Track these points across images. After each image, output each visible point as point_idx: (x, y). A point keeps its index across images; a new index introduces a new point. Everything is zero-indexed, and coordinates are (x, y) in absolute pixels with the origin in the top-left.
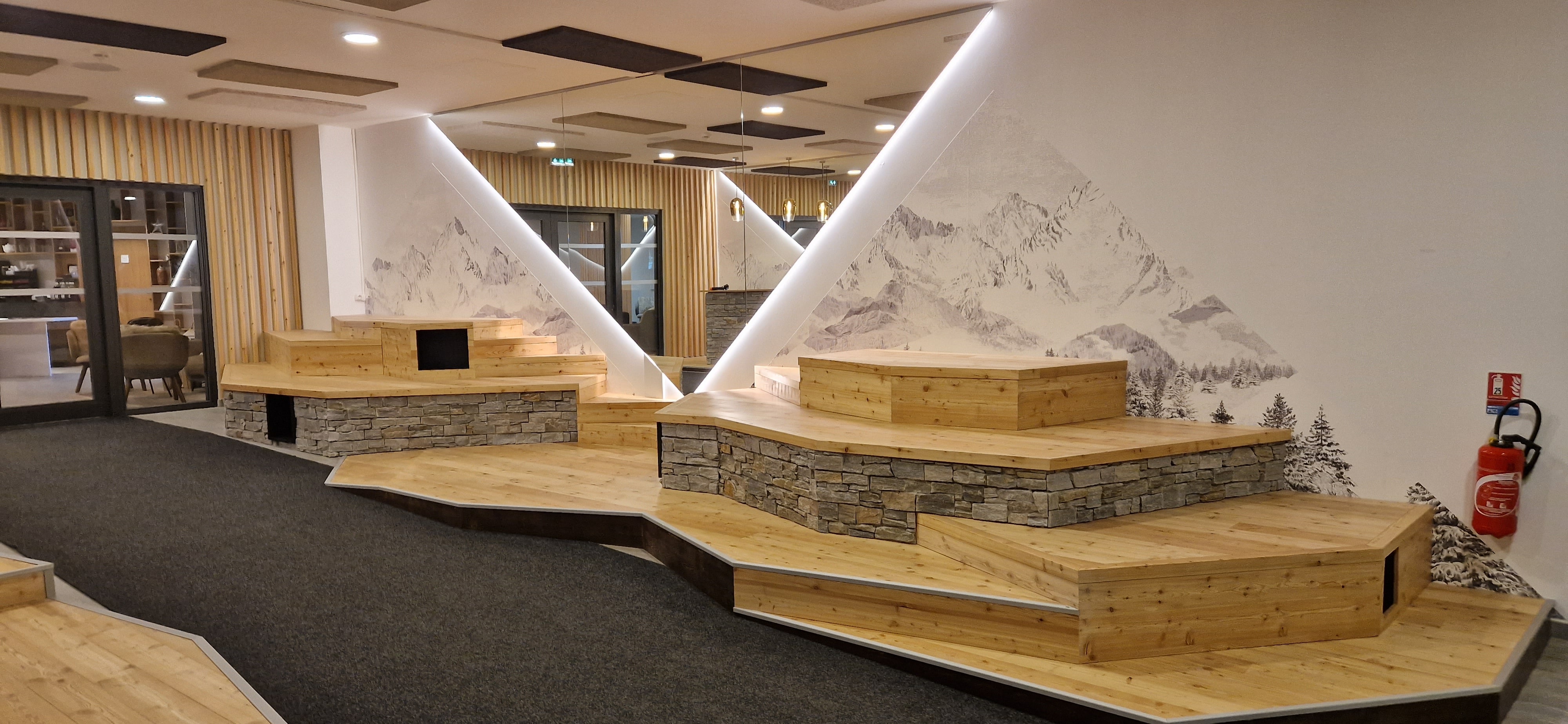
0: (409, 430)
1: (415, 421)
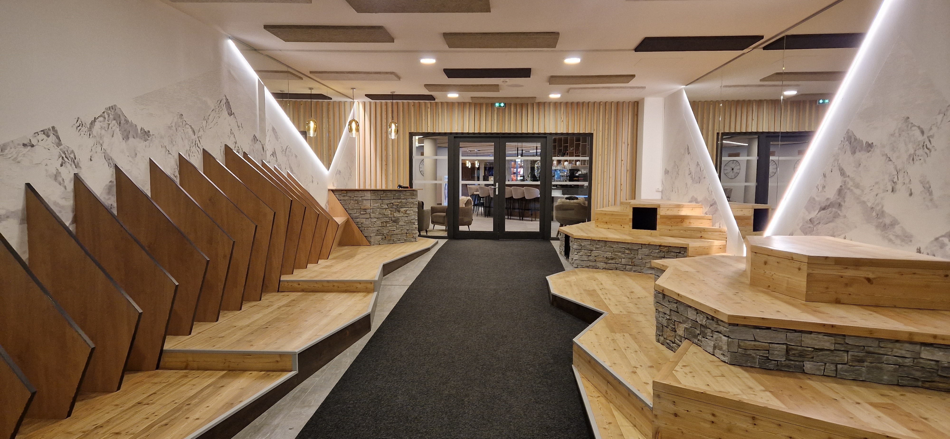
0: (606, 259)
1: (609, 255)
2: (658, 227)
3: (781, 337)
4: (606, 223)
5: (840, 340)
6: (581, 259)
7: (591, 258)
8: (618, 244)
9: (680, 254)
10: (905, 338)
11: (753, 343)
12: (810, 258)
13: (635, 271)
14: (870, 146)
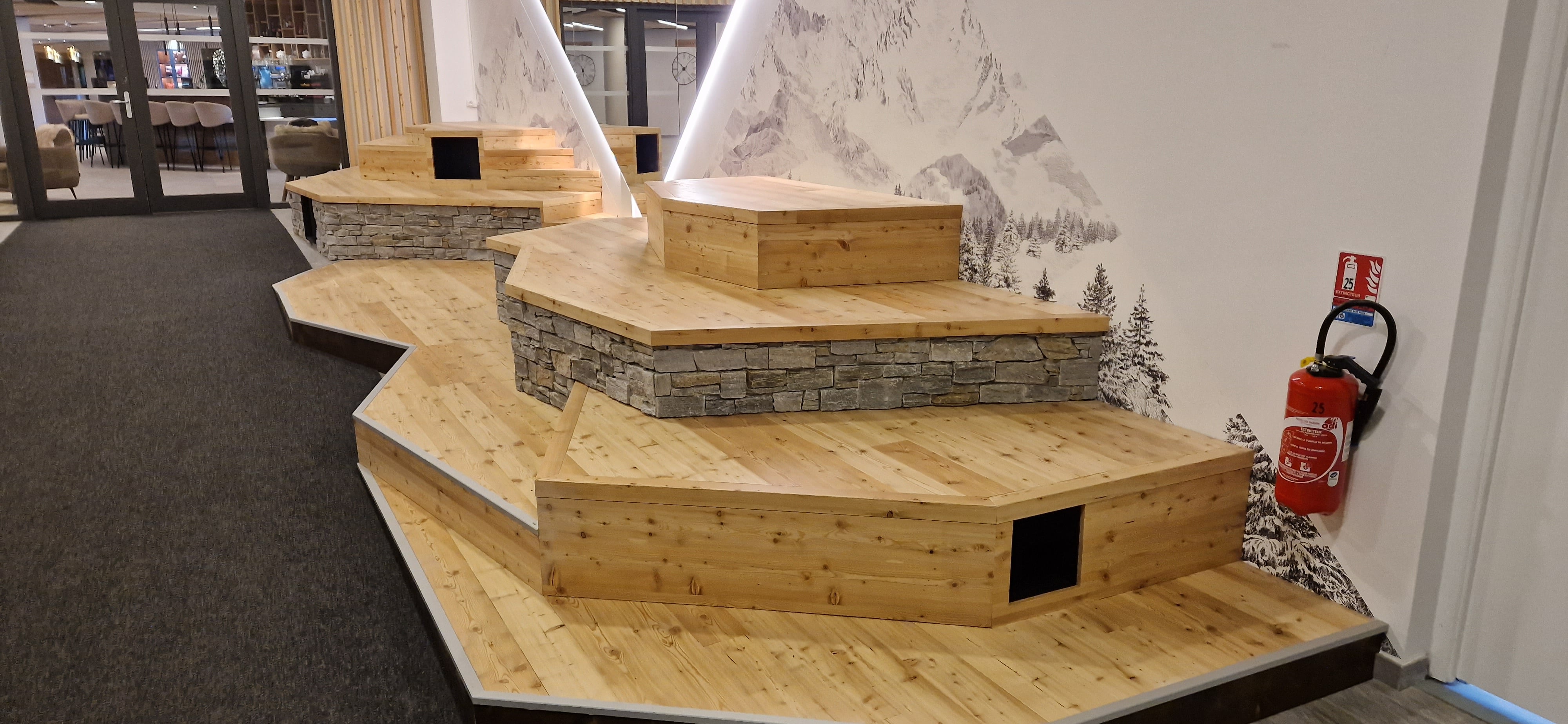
0: (394, 239)
1: (397, 231)
2: (482, 173)
3: (737, 359)
4: (383, 169)
5: (823, 351)
6: (343, 243)
7: (362, 240)
8: (413, 210)
9: (529, 221)
10: (910, 333)
11: (695, 375)
12: (761, 215)
13: (451, 258)
14: (820, 20)
